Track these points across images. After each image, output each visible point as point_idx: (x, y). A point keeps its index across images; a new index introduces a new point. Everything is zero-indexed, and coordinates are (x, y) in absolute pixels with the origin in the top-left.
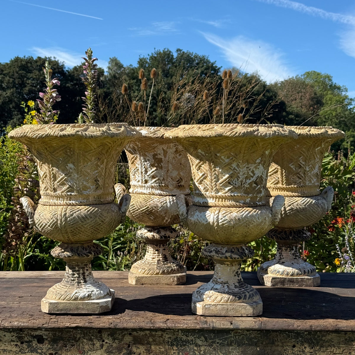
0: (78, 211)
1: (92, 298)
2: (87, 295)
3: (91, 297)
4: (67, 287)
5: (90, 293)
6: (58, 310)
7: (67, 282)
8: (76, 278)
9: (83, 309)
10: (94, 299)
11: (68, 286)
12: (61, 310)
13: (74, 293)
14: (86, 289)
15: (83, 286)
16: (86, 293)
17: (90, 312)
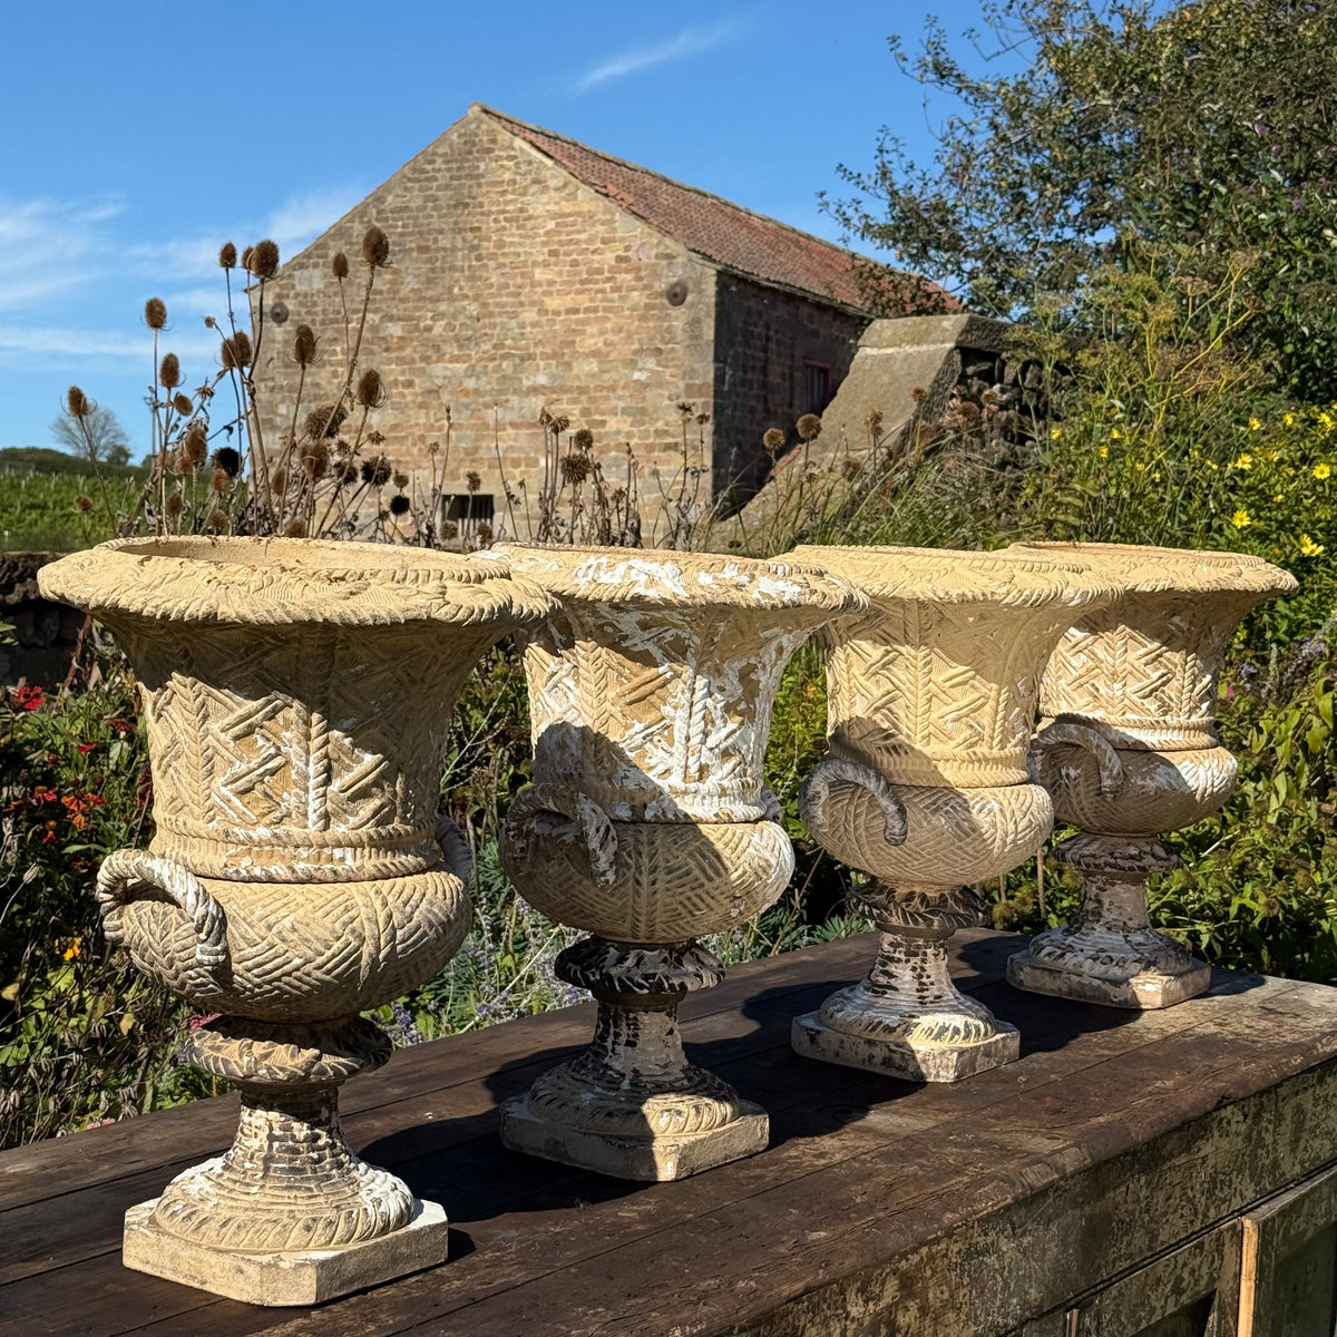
2: (403, 1204)
6: (342, 1285)
8: (324, 1148)
11: (312, 1185)
13: (370, 1208)
15: (355, 1174)
16: (392, 1196)
17: (427, 1263)
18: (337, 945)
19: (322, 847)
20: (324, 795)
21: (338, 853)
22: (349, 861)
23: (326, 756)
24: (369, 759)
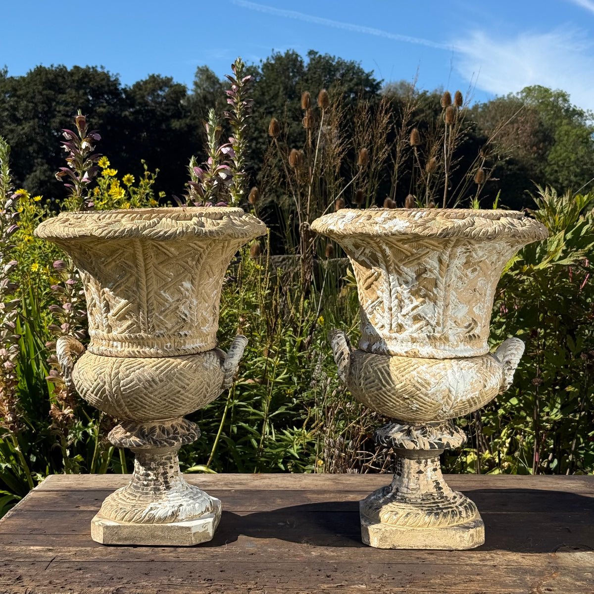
0: (139, 369)
1: (180, 518)
2: (170, 513)
3: (177, 516)
4: (136, 496)
5: (176, 508)
6: (119, 540)
7: (136, 487)
8: (151, 481)
9: (163, 538)
10: (182, 520)
11: (138, 495)
12: (126, 539)
13: (147, 510)
14: (169, 501)
15: (163, 496)
16: (167, 509)
17: (175, 543)
18: (95, 383)
19: (109, 340)
20: (106, 317)
21: (115, 344)
22: (119, 348)
23: (105, 299)
24: (123, 302)
